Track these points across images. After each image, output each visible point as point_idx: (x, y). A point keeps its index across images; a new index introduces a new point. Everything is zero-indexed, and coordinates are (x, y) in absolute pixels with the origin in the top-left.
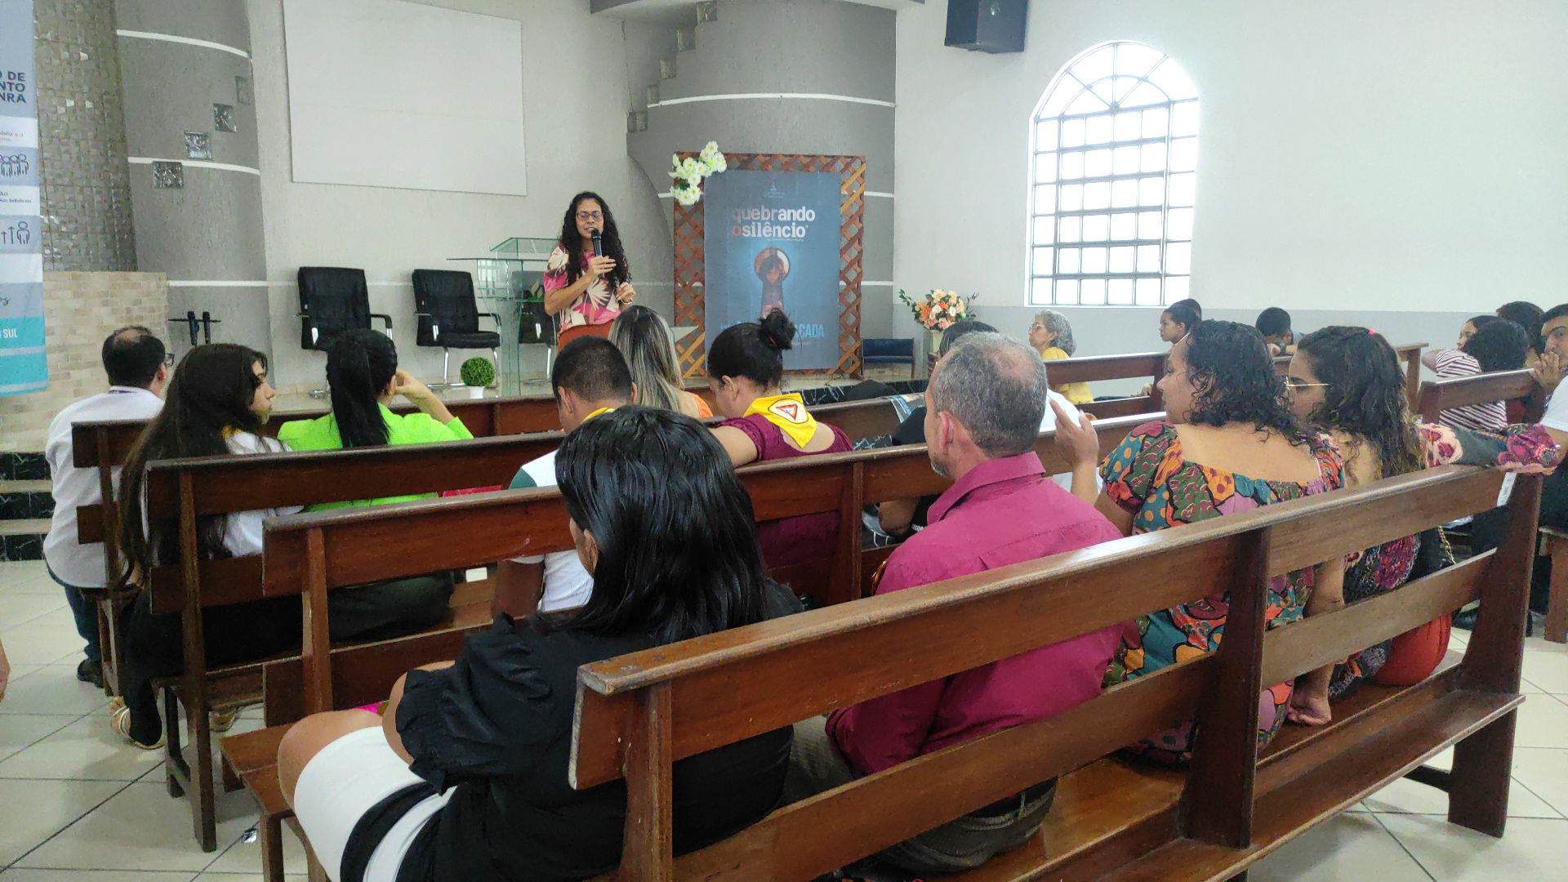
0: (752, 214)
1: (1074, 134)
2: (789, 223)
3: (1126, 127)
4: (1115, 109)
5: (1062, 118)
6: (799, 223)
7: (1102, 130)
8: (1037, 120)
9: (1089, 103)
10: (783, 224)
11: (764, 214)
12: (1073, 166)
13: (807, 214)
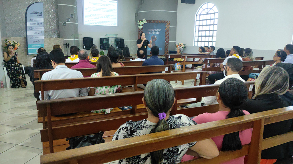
0: (151, 30)
1: (202, 18)
2: (157, 32)
3: (209, 17)
4: (207, 14)
5: (200, 15)
6: (158, 32)
7: (205, 17)
8: (197, 15)
9: (204, 13)
10: (156, 32)
11: (153, 30)
12: (201, 23)
13: (160, 30)
